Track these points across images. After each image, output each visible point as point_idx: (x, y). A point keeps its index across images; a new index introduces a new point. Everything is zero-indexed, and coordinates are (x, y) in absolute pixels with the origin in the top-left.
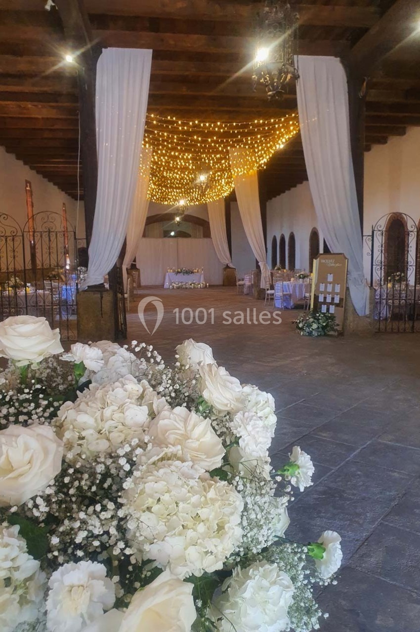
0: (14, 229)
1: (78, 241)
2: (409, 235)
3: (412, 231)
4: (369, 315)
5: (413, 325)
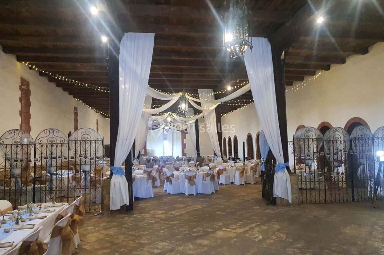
0: (63, 139)
4: (295, 192)
5: (326, 198)
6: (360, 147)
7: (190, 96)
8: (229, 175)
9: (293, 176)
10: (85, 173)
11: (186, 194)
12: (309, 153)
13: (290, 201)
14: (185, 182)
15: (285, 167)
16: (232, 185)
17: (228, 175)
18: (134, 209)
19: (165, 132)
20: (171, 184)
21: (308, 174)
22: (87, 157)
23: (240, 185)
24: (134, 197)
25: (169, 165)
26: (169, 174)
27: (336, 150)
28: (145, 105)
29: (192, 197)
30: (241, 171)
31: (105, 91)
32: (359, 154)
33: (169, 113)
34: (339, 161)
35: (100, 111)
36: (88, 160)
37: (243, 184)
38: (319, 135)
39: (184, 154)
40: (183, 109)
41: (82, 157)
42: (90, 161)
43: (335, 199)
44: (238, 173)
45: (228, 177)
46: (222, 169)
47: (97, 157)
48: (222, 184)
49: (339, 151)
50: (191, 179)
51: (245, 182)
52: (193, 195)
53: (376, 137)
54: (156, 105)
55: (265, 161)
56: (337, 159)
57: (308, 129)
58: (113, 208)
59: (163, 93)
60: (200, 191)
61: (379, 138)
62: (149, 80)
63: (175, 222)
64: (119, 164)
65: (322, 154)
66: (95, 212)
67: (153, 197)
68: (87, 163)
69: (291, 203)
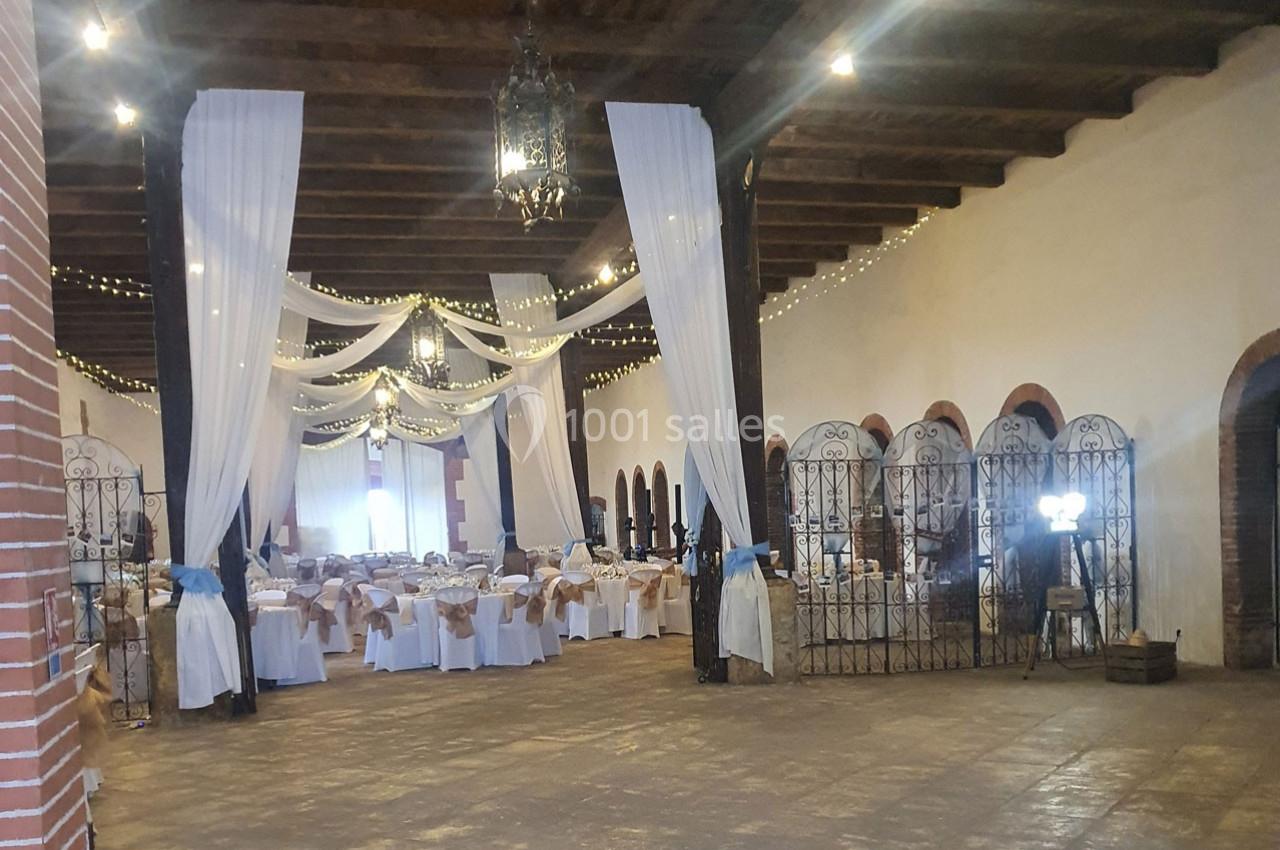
1: (148, 498)
4: (785, 639)
5: (887, 658)
6: (1005, 487)
7: (449, 308)
8: (606, 606)
9: (778, 585)
10: (85, 589)
11: (444, 668)
12: (836, 512)
13: (768, 668)
14: (439, 627)
15: (754, 557)
16: (617, 640)
17: (599, 605)
18: (258, 708)
19: (375, 454)
20: (389, 635)
21: (830, 581)
22: (89, 536)
23: (643, 638)
24: (259, 679)
25: (386, 580)
26: (379, 601)
27: (926, 499)
28: (279, 341)
29: (463, 674)
30: (644, 589)
31: (128, 294)
32: (1002, 510)
33: (380, 369)
34: (934, 536)
35: (98, 367)
36: (94, 546)
37: (654, 637)
38: (869, 451)
39: (456, 545)
40: (426, 360)
41: (75, 537)
42: (103, 550)
43: (919, 662)
44: (635, 595)
45: (600, 615)
46: (580, 586)
47: (124, 535)
48: (579, 639)
49: (934, 502)
50: (458, 616)
51: (660, 628)
52: (469, 669)
53: (1060, 453)
54: (323, 343)
55: (696, 542)
56: (929, 527)
57: (834, 431)
58: (187, 702)
59: (344, 301)
60: (493, 658)
61: (1071, 456)
62: (294, 241)
63: (394, 731)
64: (201, 558)
65: (877, 513)
66: (128, 720)
67: (324, 679)
68: (90, 556)
69: (772, 675)
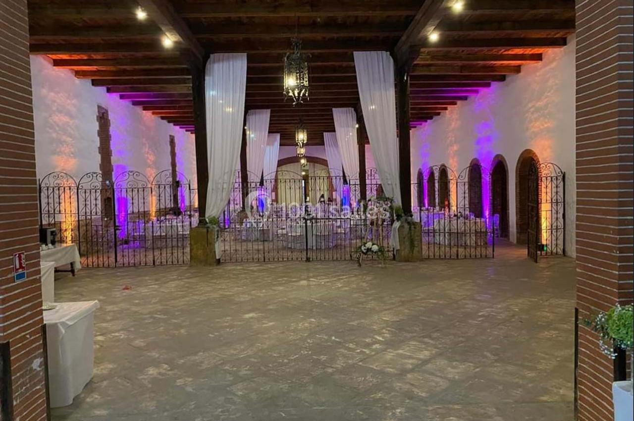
0: (144, 183)
1: (192, 191)
2: (449, 182)
3: (451, 180)
5: (458, 252)
43: (470, 255)
